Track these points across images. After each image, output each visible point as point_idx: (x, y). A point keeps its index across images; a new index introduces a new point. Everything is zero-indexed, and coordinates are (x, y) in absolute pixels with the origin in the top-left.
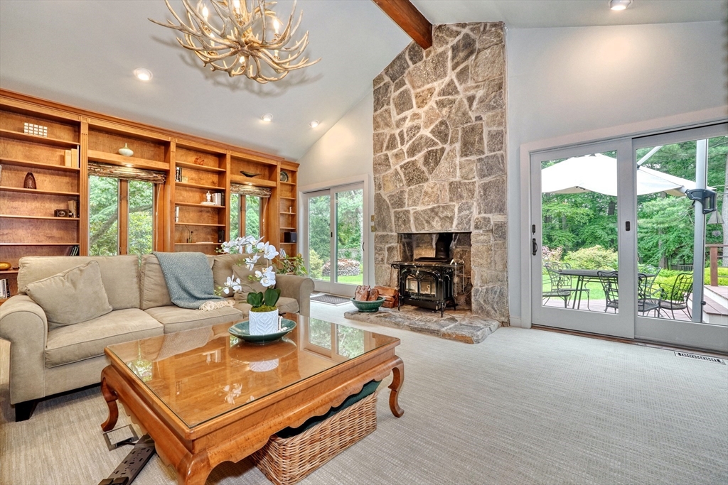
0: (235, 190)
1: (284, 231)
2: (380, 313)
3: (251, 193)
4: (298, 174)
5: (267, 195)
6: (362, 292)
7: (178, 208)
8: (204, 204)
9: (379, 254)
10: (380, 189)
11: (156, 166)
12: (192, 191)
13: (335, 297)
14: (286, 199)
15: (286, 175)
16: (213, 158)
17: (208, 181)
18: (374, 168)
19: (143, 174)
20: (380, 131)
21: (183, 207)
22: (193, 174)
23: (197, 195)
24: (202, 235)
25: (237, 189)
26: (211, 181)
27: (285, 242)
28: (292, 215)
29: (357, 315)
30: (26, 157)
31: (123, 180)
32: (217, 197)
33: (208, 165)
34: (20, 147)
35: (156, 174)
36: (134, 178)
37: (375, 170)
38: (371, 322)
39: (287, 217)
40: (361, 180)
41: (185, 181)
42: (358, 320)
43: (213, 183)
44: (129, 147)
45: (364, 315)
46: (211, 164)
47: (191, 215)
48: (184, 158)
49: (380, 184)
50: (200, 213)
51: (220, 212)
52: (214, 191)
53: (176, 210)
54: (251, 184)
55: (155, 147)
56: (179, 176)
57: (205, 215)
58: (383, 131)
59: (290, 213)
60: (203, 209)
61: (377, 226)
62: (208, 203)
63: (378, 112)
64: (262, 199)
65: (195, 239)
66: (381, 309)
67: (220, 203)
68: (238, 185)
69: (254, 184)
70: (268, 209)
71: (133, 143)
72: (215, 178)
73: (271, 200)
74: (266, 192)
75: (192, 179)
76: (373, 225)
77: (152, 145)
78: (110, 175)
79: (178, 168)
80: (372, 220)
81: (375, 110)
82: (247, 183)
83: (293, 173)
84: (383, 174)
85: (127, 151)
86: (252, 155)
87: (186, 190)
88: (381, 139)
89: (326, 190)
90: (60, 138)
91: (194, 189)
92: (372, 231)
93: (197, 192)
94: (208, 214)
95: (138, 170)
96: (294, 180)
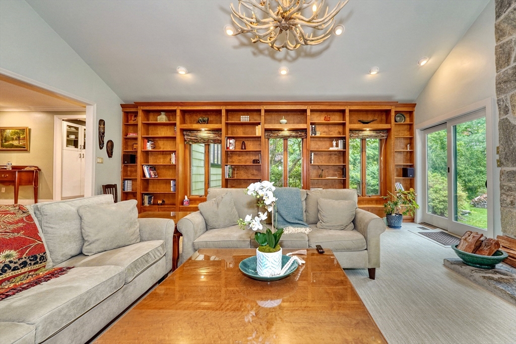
0: (355, 136)
1: (402, 167)
2: (496, 272)
3: (370, 137)
4: (415, 113)
5: (384, 136)
6: (470, 239)
7: (313, 154)
8: (331, 149)
9: (507, 196)
10: (506, 112)
11: (299, 127)
12: (324, 141)
13: (452, 236)
14: (404, 138)
15: (403, 115)
16: (339, 114)
17: (335, 132)
18: (497, 88)
19: (294, 134)
20: (506, 39)
21: (318, 152)
22: (325, 129)
23: (328, 143)
24: (331, 172)
25: (357, 135)
26: (337, 131)
27: (403, 177)
28: (410, 152)
29: (458, 267)
30: (244, 133)
31: (285, 138)
32: (340, 142)
33: (335, 120)
34: (241, 129)
35: (301, 132)
36: (289, 137)
37: (499, 90)
38: (475, 281)
39: (405, 154)
40: (481, 106)
41: (318, 135)
42: (459, 272)
43: (339, 133)
44: (285, 119)
45: (467, 269)
46: (336, 119)
47: (324, 158)
48: (319, 118)
49: (506, 106)
50: (330, 156)
51: (343, 154)
52: (338, 138)
53: (311, 155)
54: (368, 129)
55: (301, 114)
56: (314, 131)
57: (334, 157)
58: (511, 37)
59: (408, 150)
60: (332, 152)
61: (503, 160)
62: (335, 148)
63: (502, 17)
64: (381, 140)
65: (327, 174)
66: (500, 266)
67: (342, 147)
68: (357, 132)
69: (371, 129)
70: (385, 148)
71: (288, 115)
72: (340, 129)
73: (388, 140)
74: (382, 134)
75: (324, 132)
76: (498, 158)
77: (299, 113)
78: (277, 137)
79: (313, 126)
80: (498, 153)
81: (498, 17)
82: (365, 129)
83: (411, 113)
84: (511, 93)
85: (284, 121)
86: (366, 105)
87: (320, 141)
88: (506, 50)
89: (443, 124)
90: (256, 120)
91: (326, 139)
92: (499, 166)
93: (328, 140)
94: (336, 156)
95: (291, 132)
96: (412, 120)
